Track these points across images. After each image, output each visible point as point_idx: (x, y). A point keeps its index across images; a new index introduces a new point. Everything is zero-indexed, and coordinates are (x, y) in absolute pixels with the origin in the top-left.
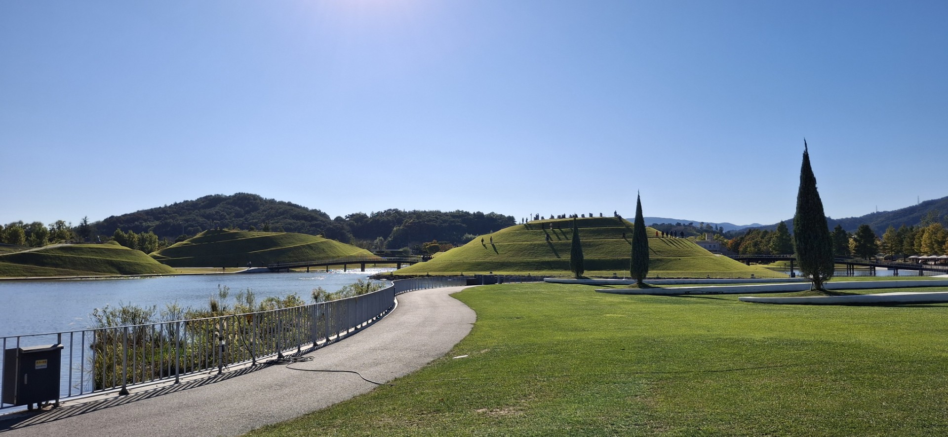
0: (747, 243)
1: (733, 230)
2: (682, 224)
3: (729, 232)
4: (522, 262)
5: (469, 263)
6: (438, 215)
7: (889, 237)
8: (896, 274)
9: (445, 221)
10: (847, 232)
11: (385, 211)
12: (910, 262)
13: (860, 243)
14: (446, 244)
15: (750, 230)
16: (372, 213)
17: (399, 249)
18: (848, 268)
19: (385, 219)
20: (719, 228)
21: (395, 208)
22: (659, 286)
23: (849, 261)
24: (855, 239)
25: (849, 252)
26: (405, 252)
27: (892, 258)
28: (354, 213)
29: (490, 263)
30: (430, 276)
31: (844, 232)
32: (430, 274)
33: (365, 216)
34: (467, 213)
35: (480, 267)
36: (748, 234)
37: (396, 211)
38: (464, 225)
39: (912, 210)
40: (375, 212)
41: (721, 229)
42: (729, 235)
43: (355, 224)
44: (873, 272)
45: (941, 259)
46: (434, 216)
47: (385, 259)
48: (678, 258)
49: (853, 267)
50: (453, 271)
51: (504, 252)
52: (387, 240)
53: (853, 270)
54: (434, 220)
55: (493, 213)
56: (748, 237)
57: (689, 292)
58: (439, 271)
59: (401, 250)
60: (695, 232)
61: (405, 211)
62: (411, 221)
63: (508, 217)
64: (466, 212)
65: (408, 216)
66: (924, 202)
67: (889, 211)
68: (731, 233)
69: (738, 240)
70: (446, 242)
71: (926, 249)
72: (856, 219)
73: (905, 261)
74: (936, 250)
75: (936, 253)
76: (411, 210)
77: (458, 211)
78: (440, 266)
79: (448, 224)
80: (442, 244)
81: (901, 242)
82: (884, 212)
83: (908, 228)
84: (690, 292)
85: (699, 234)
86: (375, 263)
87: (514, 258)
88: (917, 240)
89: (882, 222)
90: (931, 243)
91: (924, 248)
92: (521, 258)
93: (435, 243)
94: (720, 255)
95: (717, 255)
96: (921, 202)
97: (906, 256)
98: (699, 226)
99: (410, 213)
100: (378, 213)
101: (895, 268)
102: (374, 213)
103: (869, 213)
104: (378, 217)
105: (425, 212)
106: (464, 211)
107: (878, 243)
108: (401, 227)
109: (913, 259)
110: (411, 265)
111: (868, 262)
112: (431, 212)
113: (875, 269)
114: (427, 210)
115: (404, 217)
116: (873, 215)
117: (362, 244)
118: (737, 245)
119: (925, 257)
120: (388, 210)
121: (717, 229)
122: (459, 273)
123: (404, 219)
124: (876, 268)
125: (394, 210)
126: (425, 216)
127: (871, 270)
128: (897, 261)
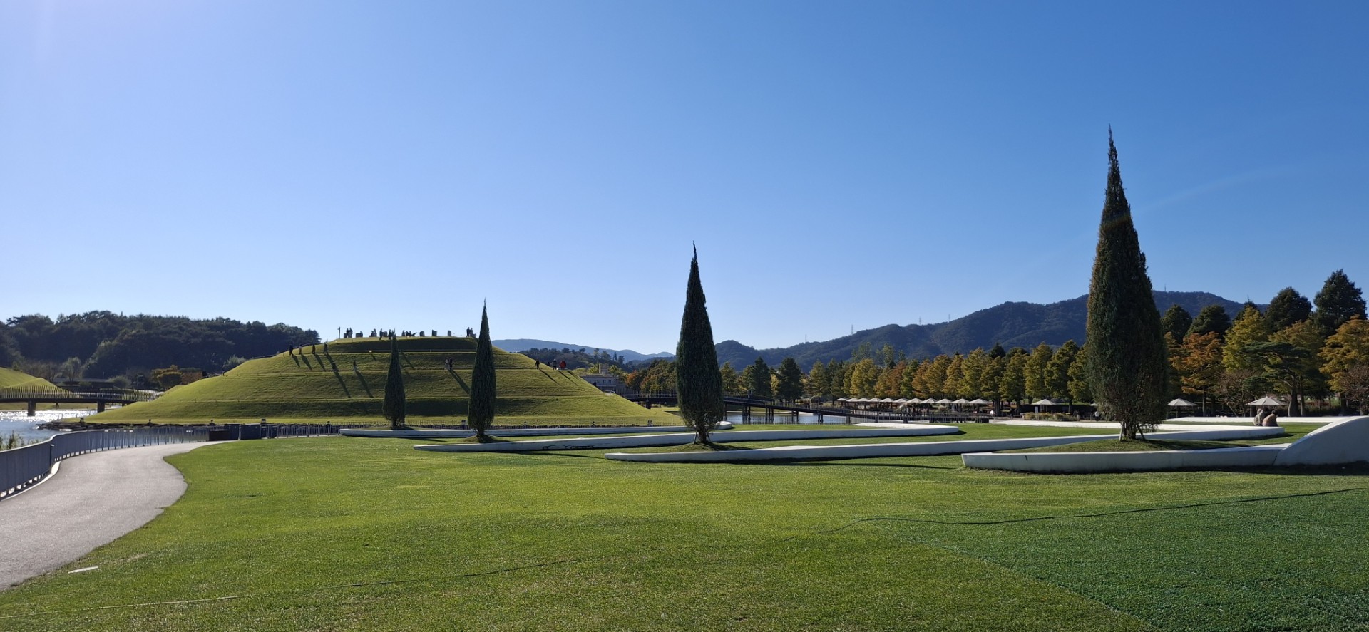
0: (652, 377)
1: (637, 361)
2: (570, 350)
3: (631, 362)
4: (317, 404)
5: (227, 405)
6: (184, 324)
7: (816, 374)
8: (821, 421)
9: (195, 335)
10: (769, 367)
11: (86, 314)
12: (837, 406)
13: (783, 381)
14: (193, 371)
15: (655, 361)
16: (61, 317)
17: (107, 378)
18: (766, 413)
19: (86, 327)
20: (618, 357)
21: (105, 310)
22: (508, 439)
23: (770, 403)
24: (778, 377)
25: (770, 392)
26: (119, 383)
27: (819, 401)
28: (26, 314)
29: (264, 404)
30: (155, 425)
31: (765, 366)
32: (154, 421)
33: (46, 321)
34: (237, 324)
35: (245, 410)
36: (653, 366)
37: (107, 315)
38: (230, 342)
39: (844, 341)
40: (67, 314)
41: (621, 359)
42: (628, 368)
43: (27, 334)
44: (795, 418)
45: (871, 403)
46: (177, 326)
47: (78, 394)
48: (556, 397)
49: (773, 411)
50: (197, 416)
51: (288, 387)
52: (87, 364)
53: (773, 415)
54: (175, 332)
55: (281, 324)
56: (652, 370)
57: (547, 447)
58: (172, 416)
59: (110, 380)
60: (587, 362)
61: (124, 315)
62: (134, 332)
63: (306, 332)
64: (234, 322)
65: (129, 324)
66: (858, 332)
67: (820, 341)
68: (633, 364)
69: (640, 374)
70: (194, 369)
71: (856, 390)
72: (782, 350)
73: (833, 405)
74: (866, 391)
75: (866, 396)
76: (136, 313)
77: (221, 318)
78: (174, 408)
79: (200, 339)
80: (185, 371)
81: (830, 380)
82: (815, 343)
83: (838, 364)
84: (549, 448)
85: (592, 364)
86: (57, 402)
87: (305, 397)
88: (846, 379)
89: (812, 355)
90: (861, 383)
91: (854, 390)
92: (318, 396)
93: (173, 370)
94: (612, 394)
95: (608, 394)
96: (855, 332)
97: (834, 399)
98: (593, 354)
99: (132, 319)
100: (72, 317)
101: (820, 413)
102: (65, 316)
103: (798, 343)
104: (71, 325)
105: (160, 317)
106: (232, 319)
107: (804, 381)
108: (115, 342)
109: (842, 402)
110: (123, 405)
111: (790, 405)
112: (171, 318)
113: (797, 414)
114: (164, 315)
115: (121, 325)
116: (802, 345)
117: (37, 369)
118: (638, 380)
119: (855, 400)
120: (91, 313)
121: (616, 359)
122: (207, 421)
123: (120, 328)
124: (800, 413)
125: (103, 313)
126: (160, 325)
127: (793, 416)
128: (825, 405)
